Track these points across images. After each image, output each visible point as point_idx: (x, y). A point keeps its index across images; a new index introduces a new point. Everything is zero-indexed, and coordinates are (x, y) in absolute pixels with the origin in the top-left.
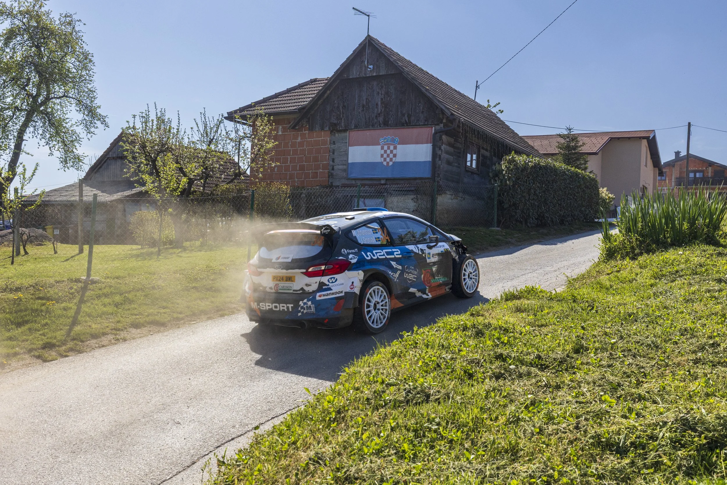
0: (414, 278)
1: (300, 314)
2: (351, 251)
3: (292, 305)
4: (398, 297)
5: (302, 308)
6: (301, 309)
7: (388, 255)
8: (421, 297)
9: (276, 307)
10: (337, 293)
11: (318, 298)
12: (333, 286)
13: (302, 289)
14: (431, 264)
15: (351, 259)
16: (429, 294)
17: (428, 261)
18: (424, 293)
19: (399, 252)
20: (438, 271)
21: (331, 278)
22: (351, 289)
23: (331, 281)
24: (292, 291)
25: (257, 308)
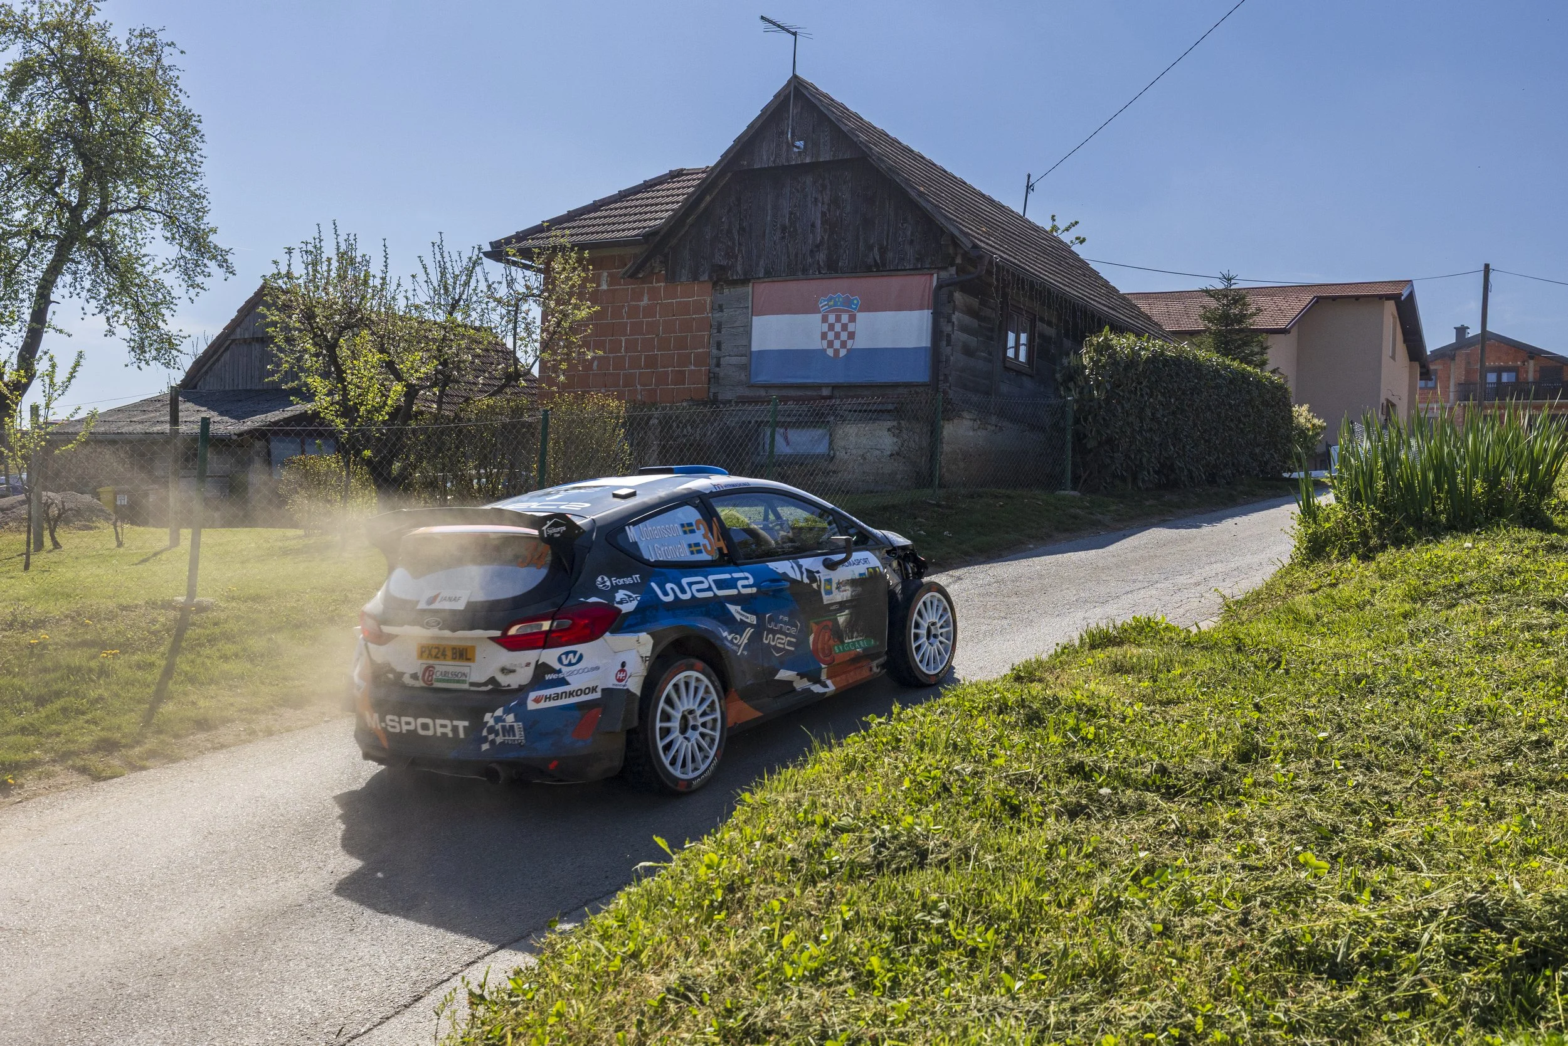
0: (790, 643)
1: (485, 747)
2: (621, 581)
3: (466, 723)
4: (748, 695)
5: (491, 730)
6: (489, 732)
7: (719, 588)
8: (808, 690)
9: (425, 727)
10: (583, 692)
11: (531, 706)
12: (571, 673)
13: (492, 680)
14: (834, 607)
15: (621, 602)
16: (829, 682)
17: (826, 600)
18: (817, 680)
19: (751, 581)
20: (851, 625)
21: (567, 654)
22: (620, 680)
23: (566, 662)
24: (466, 686)
25: (379, 727)
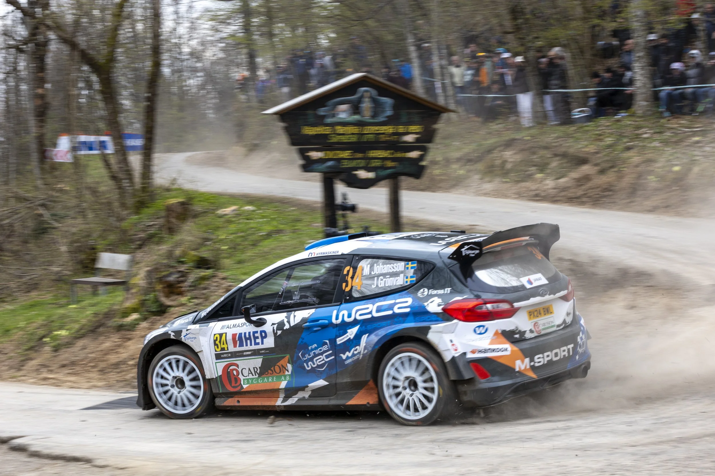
1: (577, 357)
3: (572, 345)
5: (580, 346)
9: (556, 355)
13: (564, 322)
24: (555, 329)
25: (528, 367)
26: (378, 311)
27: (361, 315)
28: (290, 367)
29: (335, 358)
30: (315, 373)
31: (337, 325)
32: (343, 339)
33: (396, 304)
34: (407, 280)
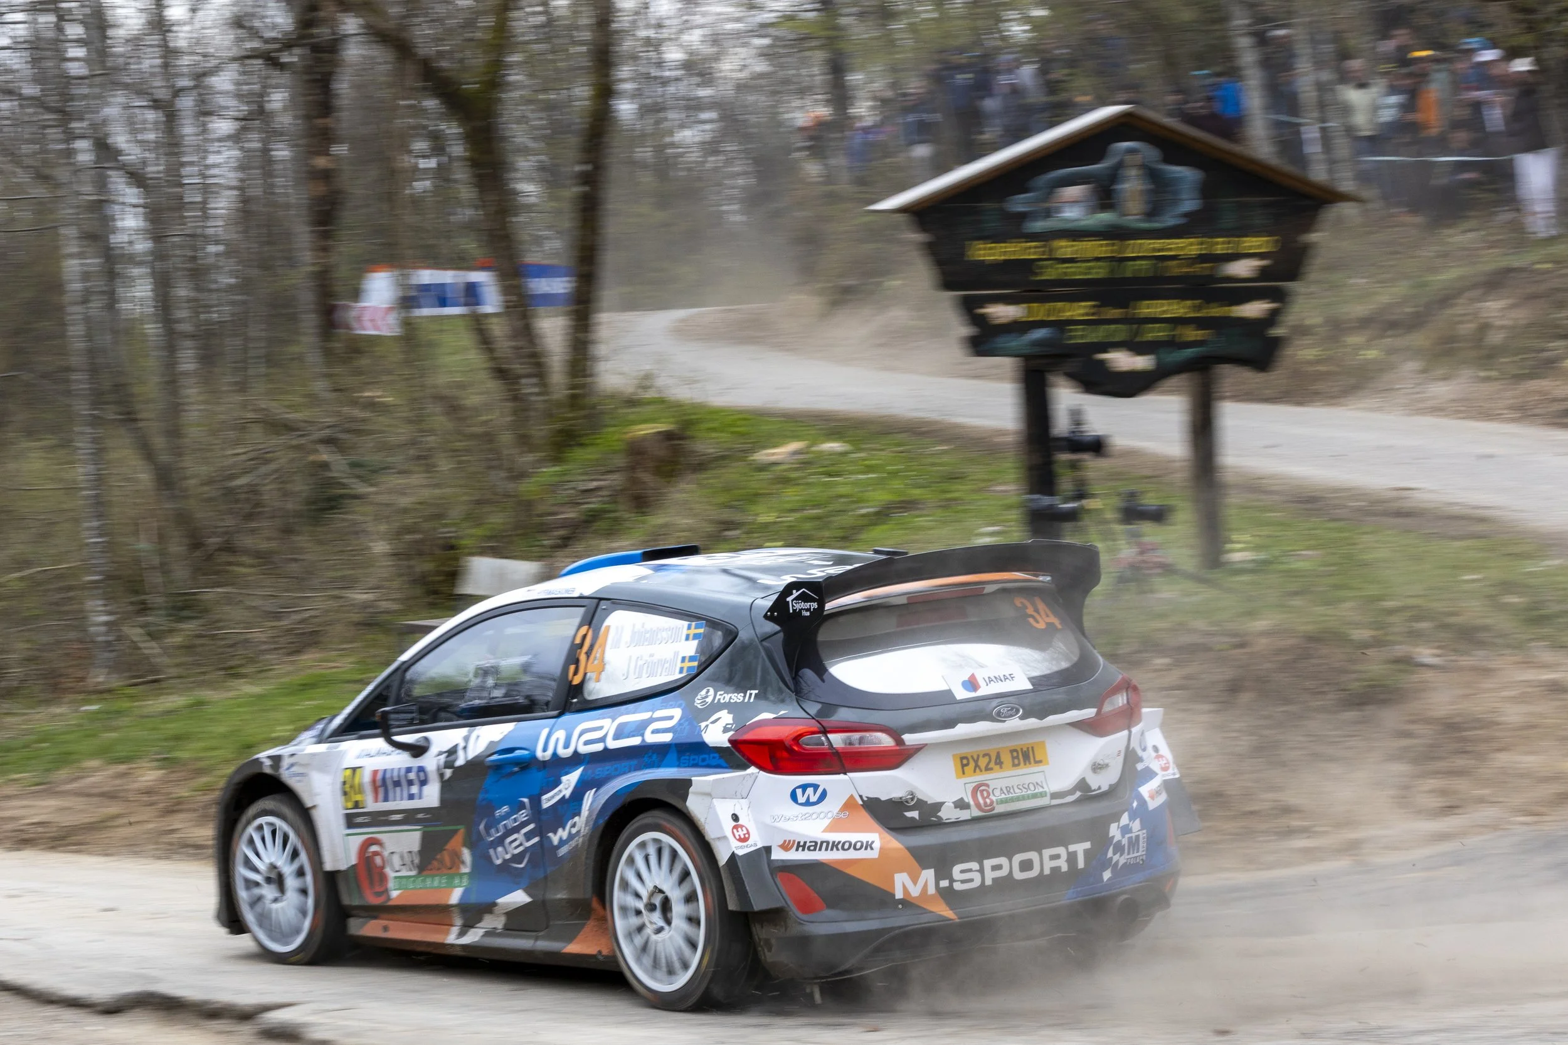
1: (1107, 875)
3: (1087, 844)
5: (1119, 848)
6: (1115, 851)
9: (1025, 866)
11: (1150, 804)
13: (1082, 785)
22: (1164, 769)
24: (1043, 800)
25: (932, 890)
26: (617, 737)
27: (587, 743)
28: (466, 855)
29: (540, 843)
30: (508, 875)
31: (544, 762)
32: (553, 797)
33: (652, 720)
34: (683, 665)
